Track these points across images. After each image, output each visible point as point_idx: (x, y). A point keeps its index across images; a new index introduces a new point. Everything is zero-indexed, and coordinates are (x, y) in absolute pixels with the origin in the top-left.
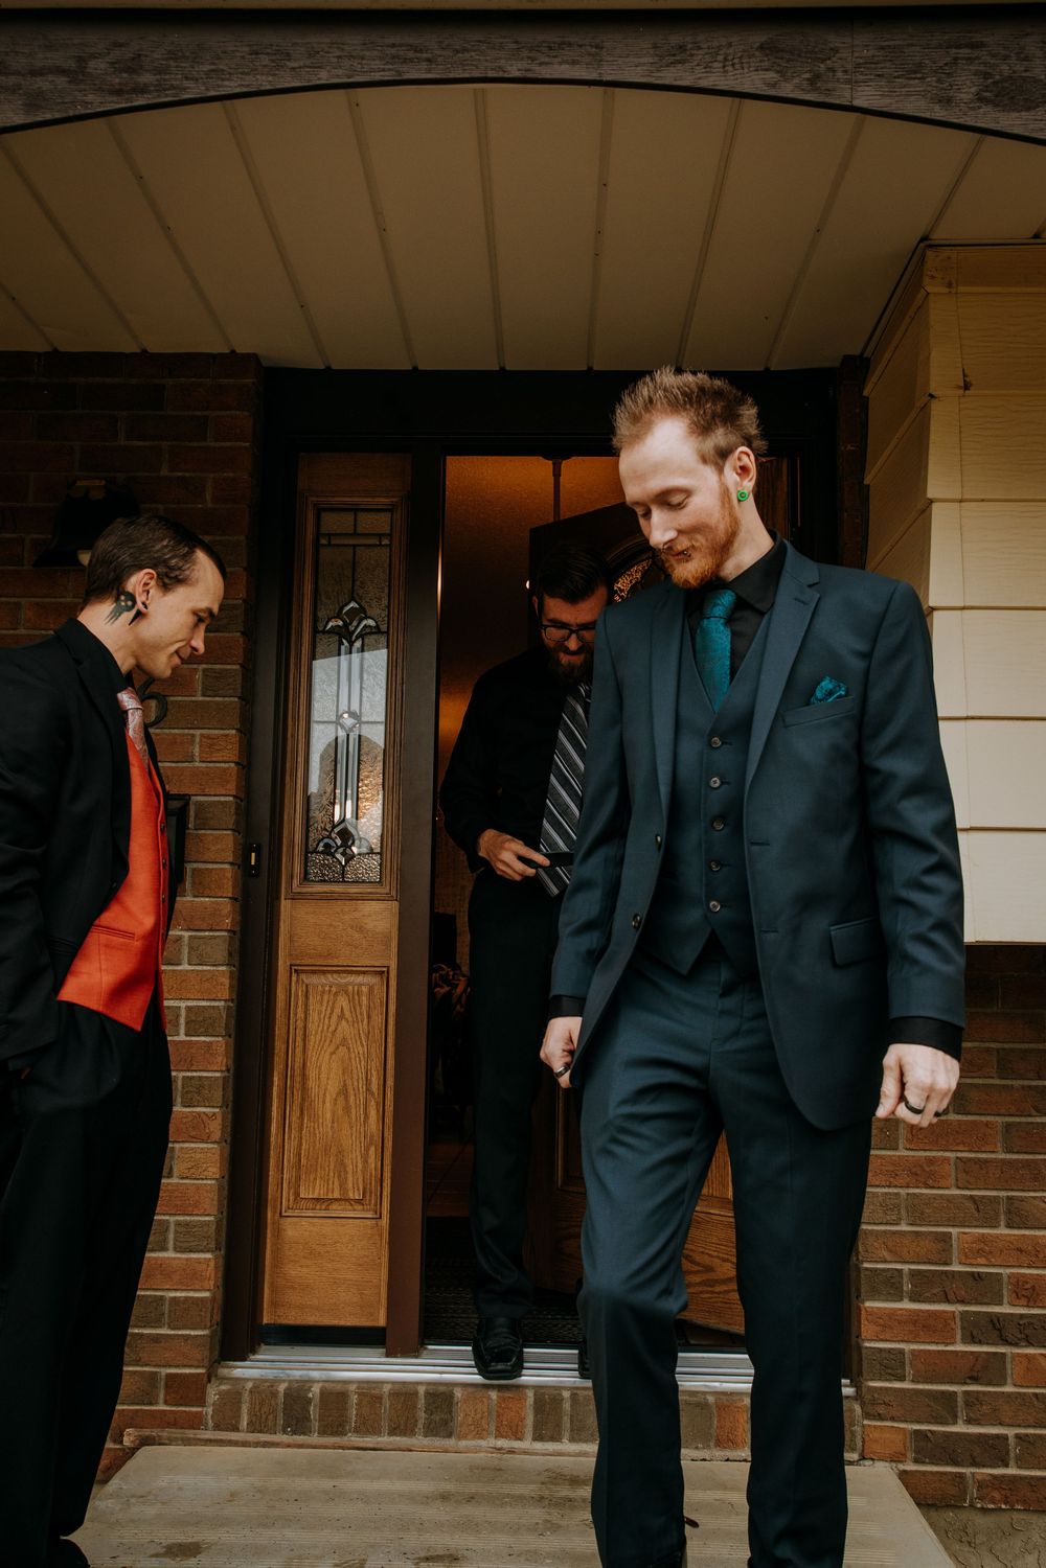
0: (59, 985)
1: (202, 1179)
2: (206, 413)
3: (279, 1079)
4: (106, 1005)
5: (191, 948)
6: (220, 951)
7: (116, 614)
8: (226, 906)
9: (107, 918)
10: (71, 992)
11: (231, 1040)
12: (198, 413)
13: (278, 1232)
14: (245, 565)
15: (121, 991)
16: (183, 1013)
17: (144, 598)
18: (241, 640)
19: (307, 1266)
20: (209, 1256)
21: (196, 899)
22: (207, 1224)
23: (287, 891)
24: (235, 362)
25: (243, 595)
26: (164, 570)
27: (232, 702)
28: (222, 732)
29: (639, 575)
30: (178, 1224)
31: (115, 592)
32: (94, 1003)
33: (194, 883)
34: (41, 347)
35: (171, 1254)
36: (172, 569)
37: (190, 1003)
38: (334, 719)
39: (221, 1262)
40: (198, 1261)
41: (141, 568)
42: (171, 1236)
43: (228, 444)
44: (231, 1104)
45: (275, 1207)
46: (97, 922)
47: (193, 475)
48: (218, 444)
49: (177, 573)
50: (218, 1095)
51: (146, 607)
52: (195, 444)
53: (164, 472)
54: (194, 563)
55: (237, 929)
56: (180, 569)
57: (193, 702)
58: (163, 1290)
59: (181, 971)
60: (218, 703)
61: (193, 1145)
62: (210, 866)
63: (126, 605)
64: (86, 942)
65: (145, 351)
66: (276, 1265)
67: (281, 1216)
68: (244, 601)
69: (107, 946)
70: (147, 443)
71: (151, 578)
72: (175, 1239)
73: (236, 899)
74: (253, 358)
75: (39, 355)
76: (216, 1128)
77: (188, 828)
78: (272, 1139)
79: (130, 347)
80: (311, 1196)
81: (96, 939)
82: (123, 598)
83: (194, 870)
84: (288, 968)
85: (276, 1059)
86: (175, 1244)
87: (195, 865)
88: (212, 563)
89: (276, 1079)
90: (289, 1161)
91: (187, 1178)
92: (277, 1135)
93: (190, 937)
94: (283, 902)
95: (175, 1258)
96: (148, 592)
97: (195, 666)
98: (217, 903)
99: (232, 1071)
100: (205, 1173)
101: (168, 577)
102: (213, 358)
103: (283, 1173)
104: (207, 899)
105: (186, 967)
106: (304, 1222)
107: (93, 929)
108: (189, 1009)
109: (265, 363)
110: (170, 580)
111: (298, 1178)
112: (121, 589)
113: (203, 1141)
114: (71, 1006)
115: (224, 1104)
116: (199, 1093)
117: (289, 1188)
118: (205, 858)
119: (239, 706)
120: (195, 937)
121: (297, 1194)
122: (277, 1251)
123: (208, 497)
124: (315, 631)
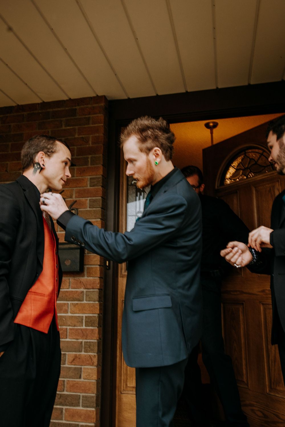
0: (14, 317)
1: (91, 380)
2: (89, 116)
3: (119, 342)
4: (33, 325)
5: (86, 295)
6: (96, 296)
7: (35, 171)
8: (97, 280)
9: (34, 288)
10: (18, 320)
11: (101, 328)
12: (87, 116)
13: (120, 399)
14: (102, 163)
15: (39, 318)
16: (84, 318)
17: (42, 162)
18: (101, 189)
19: (131, 413)
20: (94, 409)
21: (88, 278)
22: (93, 397)
23: (120, 275)
24: (98, 99)
25: (102, 173)
26: (47, 150)
27: (98, 210)
28: (96, 220)
29: (240, 161)
30: (83, 397)
31: (32, 164)
32: (29, 324)
33: (87, 273)
34: (39, 101)
35: (81, 408)
36: (49, 149)
37: (86, 315)
38: (135, 214)
39: (99, 411)
40: (90, 411)
41: (38, 152)
42: (81, 401)
43: (96, 125)
44: (101, 351)
45: (119, 390)
46: (30, 290)
47: (86, 136)
48: (93, 125)
49: (51, 150)
50: (96, 348)
51: (44, 166)
52: (86, 126)
53: (76, 136)
54: (56, 145)
55: (103, 288)
56: (52, 148)
57: (86, 210)
58: (78, 422)
59: (83, 304)
60: (94, 210)
61: (88, 367)
62: (92, 266)
63: (38, 167)
64: (26, 298)
65: (70, 99)
66: (120, 412)
67: (121, 393)
68: (102, 176)
69: (34, 300)
70: (71, 127)
71: (43, 155)
72: (82, 403)
73: (102, 278)
74: (104, 97)
75: (39, 104)
76: (95, 360)
77: (85, 253)
78: (118, 364)
79: (65, 98)
80: (131, 386)
81: (30, 297)
82: (35, 165)
83: (87, 268)
84: (121, 302)
85: (118, 334)
86: (82, 404)
87: (87, 266)
88: (63, 145)
89: (118, 342)
90: (123, 372)
91: (86, 379)
92: (119, 362)
93: (86, 291)
94: (119, 278)
95: (82, 410)
96: (44, 160)
97: (87, 198)
98: (95, 279)
99: (102, 339)
100: (92, 378)
101: (48, 152)
102: (91, 98)
103: (121, 377)
104: (92, 278)
105: (85, 302)
106: (129, 396)
107: (29, 293)
108: (86, 317)
109: (108, 99)
110: (49, 153)
111: (127, 379)
112: (34, 162)
113: (91, 365)
114: (19, 325)
115: (99, 352)
116: (90, 348)
117: (124, 382)
118: (91, 263)
119: (101, 211)
120: (88, 291)
121: (126, 385)
122: (120, 406)
123: (90, 143)
124: (128, 185)
